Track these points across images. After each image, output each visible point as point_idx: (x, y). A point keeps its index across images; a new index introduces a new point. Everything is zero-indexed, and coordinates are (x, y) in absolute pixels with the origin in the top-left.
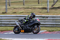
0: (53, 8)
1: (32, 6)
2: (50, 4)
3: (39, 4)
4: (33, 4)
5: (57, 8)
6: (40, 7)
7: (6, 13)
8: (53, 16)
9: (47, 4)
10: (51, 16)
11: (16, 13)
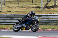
0: (47, 7)
1: (26, 5)
2: (44, 3)
3: (33, 3)
4: (27, 4)
5: (50, 7)
6: (34, 6)
7: (1, 11)
8: (46, 14)
9: (40, 3)
10: (45, 15)
11: (10, 11)
